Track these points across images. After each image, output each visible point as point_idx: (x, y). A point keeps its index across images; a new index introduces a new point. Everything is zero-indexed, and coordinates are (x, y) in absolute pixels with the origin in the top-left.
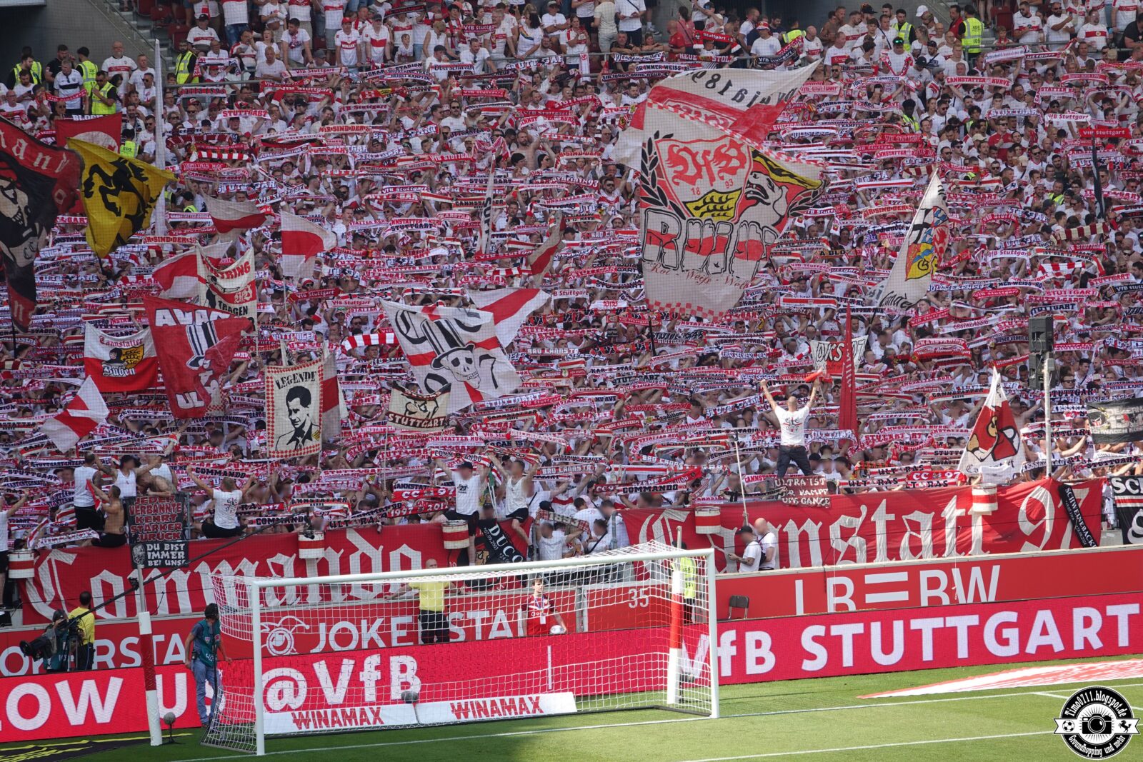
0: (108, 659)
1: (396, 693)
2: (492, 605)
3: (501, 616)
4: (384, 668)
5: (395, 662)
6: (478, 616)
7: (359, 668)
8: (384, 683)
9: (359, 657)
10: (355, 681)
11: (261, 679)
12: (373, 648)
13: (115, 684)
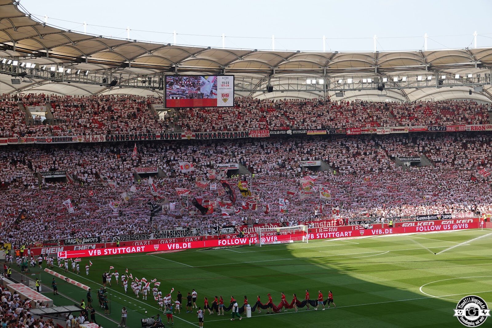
0: (245, 237)
1: (275, 240)
2: (285, 231)
3: (286, 232)
4: (274, 238)
5: (275, 237)
6: (283, 232)
7: (271, 238)
8: (274, 239)
9: (271, 236)
10: (270, 239)
11: (261, 239)
12: (272, 236)
13: (246, 239)
